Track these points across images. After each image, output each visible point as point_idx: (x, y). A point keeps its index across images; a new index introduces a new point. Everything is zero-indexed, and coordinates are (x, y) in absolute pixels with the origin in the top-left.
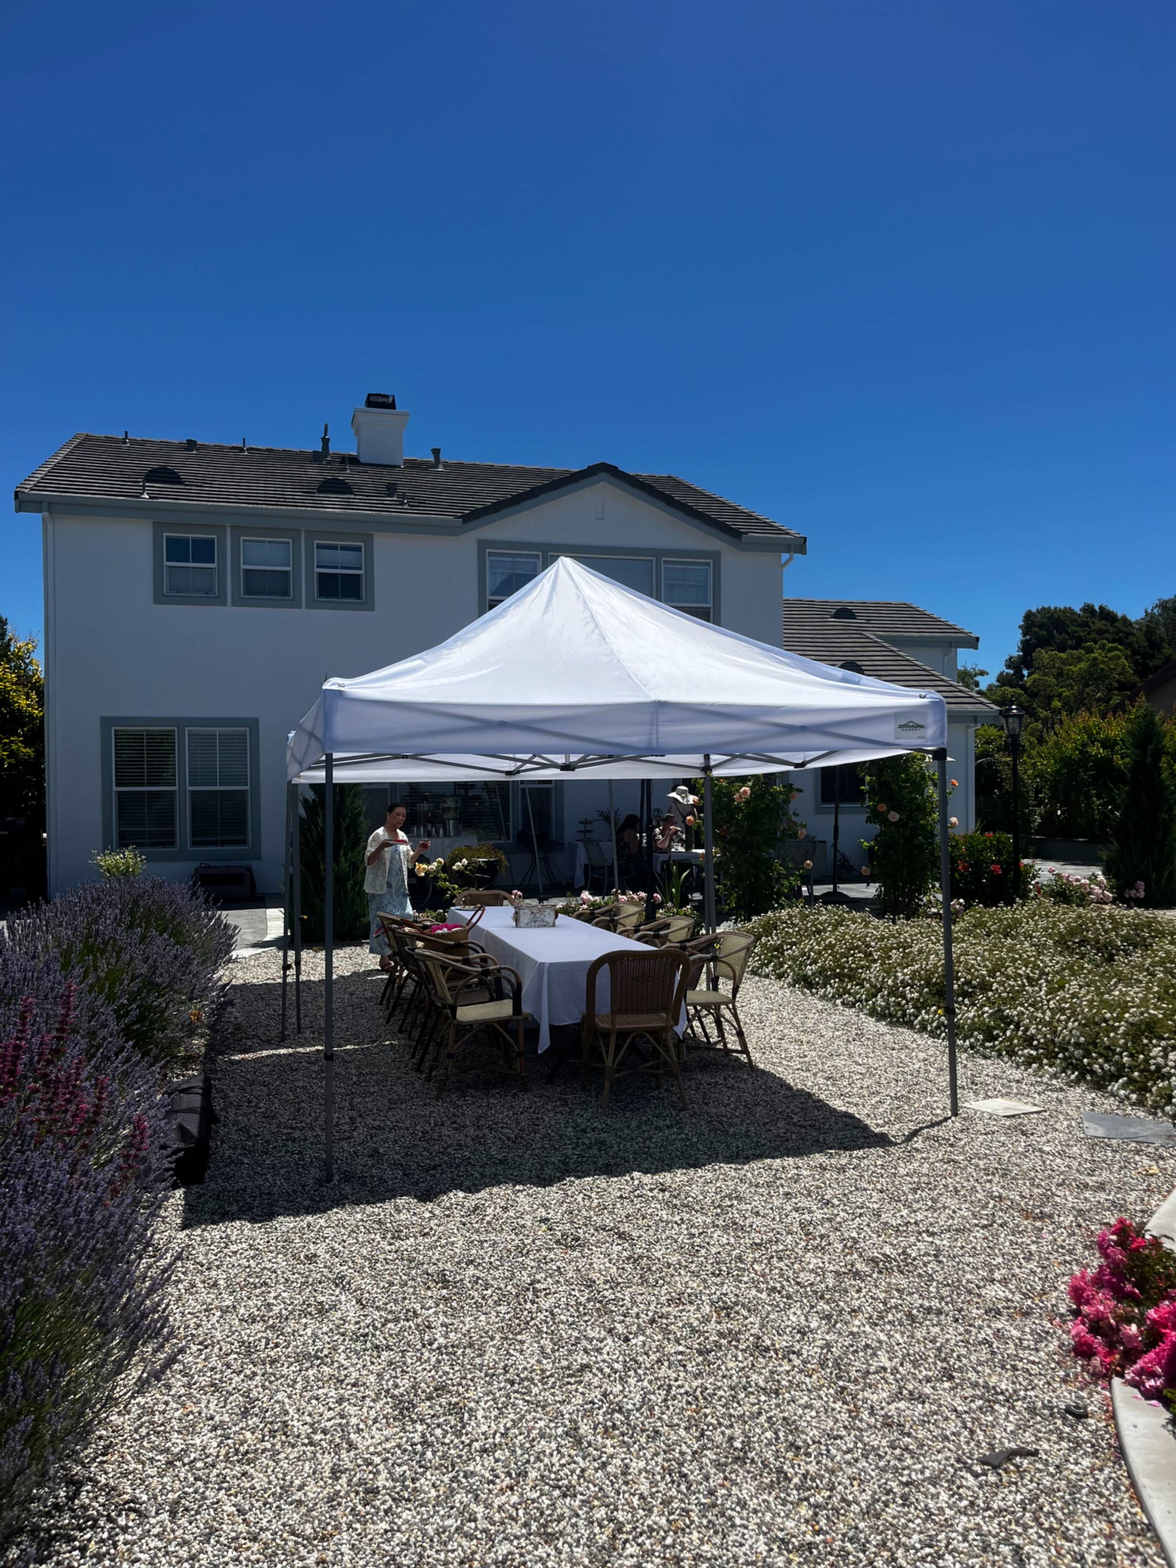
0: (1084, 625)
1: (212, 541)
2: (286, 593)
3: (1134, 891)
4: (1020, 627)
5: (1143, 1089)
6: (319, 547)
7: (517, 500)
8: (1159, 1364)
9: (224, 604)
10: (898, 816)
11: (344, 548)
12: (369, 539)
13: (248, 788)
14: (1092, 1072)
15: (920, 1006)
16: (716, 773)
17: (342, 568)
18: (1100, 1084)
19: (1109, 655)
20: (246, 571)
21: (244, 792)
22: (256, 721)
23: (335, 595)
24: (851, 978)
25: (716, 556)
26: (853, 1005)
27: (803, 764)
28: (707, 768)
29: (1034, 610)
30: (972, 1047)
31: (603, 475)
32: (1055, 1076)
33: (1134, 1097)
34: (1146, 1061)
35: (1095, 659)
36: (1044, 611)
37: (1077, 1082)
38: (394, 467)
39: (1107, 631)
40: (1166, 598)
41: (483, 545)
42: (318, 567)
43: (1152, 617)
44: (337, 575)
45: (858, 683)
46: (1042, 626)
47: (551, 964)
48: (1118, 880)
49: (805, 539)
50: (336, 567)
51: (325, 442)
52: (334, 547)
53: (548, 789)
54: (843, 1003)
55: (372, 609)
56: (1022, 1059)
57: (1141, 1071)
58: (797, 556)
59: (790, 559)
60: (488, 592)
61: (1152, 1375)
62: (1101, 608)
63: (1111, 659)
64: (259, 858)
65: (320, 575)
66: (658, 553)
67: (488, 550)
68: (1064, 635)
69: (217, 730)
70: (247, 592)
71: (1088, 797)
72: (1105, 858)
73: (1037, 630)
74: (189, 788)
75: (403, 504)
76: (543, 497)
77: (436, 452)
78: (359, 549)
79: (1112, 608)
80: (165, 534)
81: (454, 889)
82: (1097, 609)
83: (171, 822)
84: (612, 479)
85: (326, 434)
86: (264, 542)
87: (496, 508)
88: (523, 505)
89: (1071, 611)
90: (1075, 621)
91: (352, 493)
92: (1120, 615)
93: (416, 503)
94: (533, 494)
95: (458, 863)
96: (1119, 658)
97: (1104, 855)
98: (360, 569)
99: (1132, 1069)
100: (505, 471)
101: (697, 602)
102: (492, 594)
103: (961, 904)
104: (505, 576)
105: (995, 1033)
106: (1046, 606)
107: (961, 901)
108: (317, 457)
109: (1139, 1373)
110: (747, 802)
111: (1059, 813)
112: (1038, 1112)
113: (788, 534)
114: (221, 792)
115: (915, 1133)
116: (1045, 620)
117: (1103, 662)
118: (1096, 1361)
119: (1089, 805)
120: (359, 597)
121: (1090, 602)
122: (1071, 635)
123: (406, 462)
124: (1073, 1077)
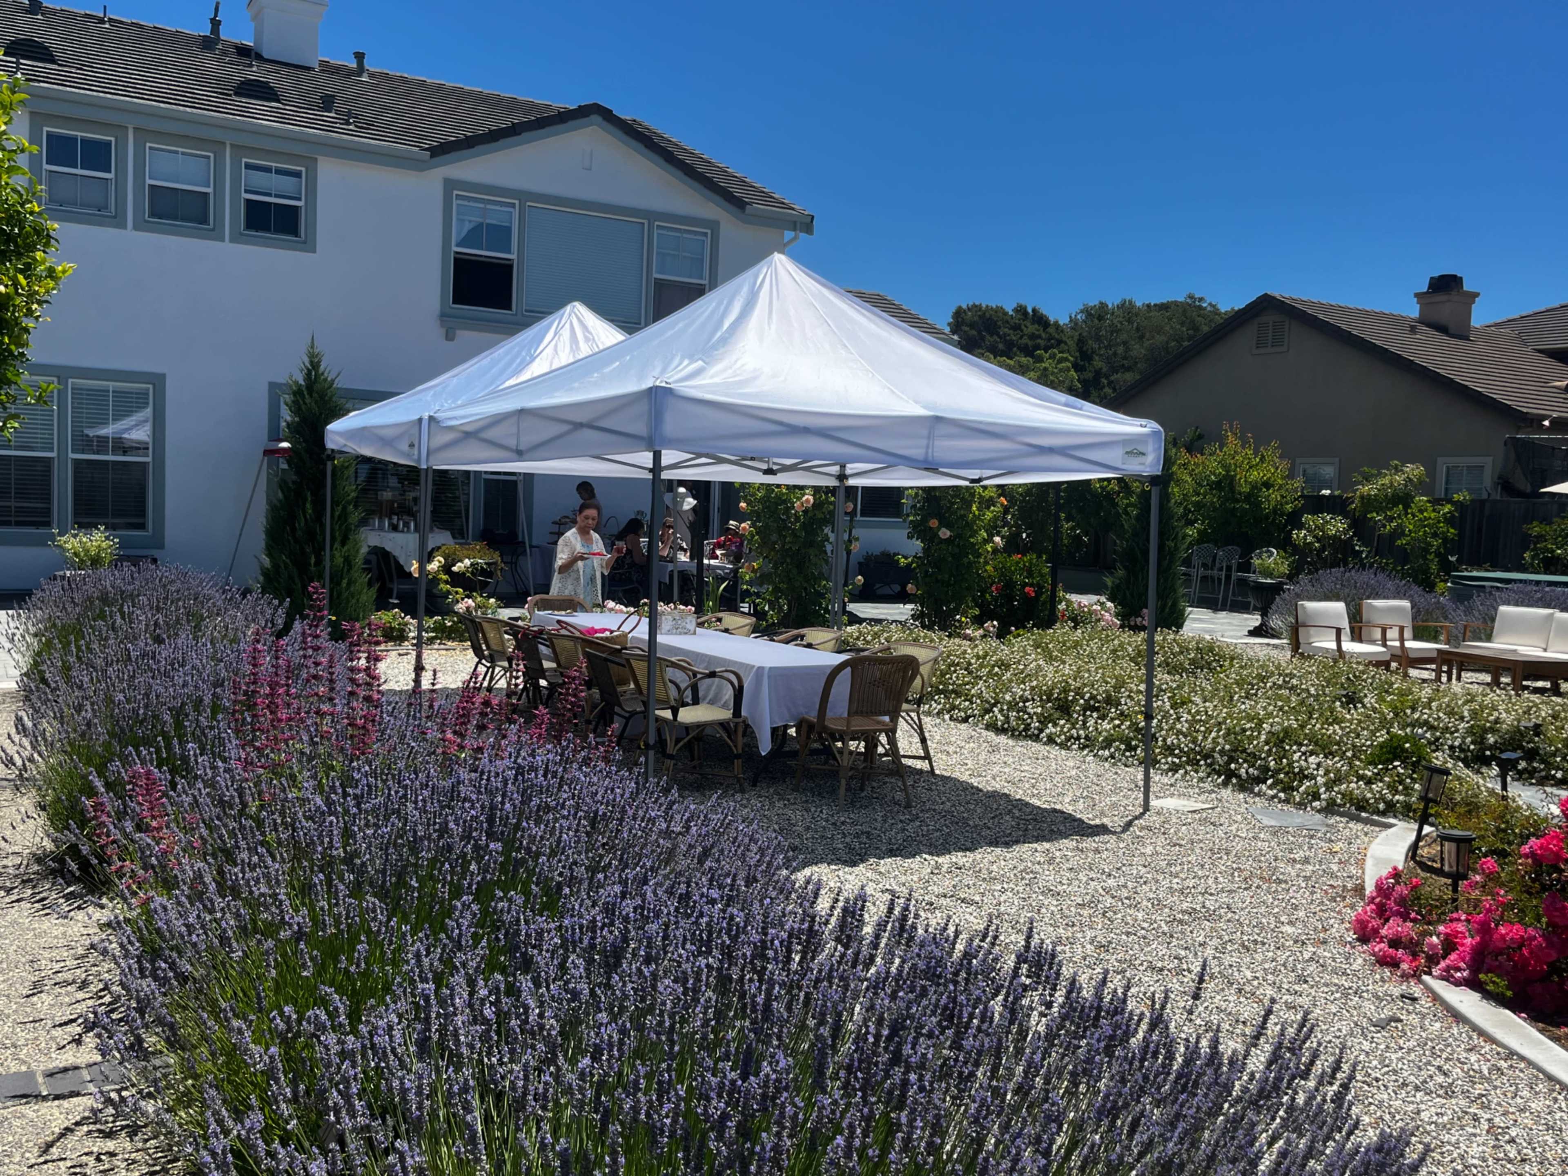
0: (1016, 328)
1: (109, 144)
2: (204, 220)
3: (1140, 619)
4: (949, 324)
5: (1288, 789)
6: (248, 166)
7: (495, 136)
8: (1463, 960)
9: (123, 225)
10: (948, 533)
11: (279, 172)
12: (311, 163)
13: (149, 459)
14: (1238, 777)
15: (1044, 721)
16: (851, 482)
17: (277, 196)
18: (1245, 786)
19: (1060, 366)
20: (152, 187)
21: (145, 464)
22: (162, 377)
23: (267, 229)
24: (958, 694)
25: (714, 226)
26: (965, 720)
27: (979, 480)
28: (842, 477)
29: (964, 307)
30: (1112, 757)
31: (596, 118)
32: (1201, 780)
33: (1282, 795)
34: (1290, 764)
35: (1045, 369)
36: (976, 308)
37: (1225, 784)
38: (309, 69)
39: (1039, 337)
40: (1091, 304)
41: (450, 185)
42: (246, 191)
43: (1076, 324)
44: (270, 204)
45: (1081, 409)
46: (972, 326)
47: (771, 668)
48: (1123, 607)
49: (813, 217)
50: (270, 195)
51: (215, 24)
52: (268, 170)
53: (515, 482)
54: (951, 718)
55: (314, 251)
56: (1167, 766)
57: (1287, 774)
58: (803, 235)
59: (795, 238)
60: (453, 243)
61: (1458, 969)
62: (1034, 310)
63: (1061, 370)
64: (161, 546)
65: (248, 201)
66: (652, 216)
67: (455, 192)
68: (995, 337)
69: (111, 385)
70: (152, 214)
71: (1058, 519)
72: (1109, 583)
73: (966, 329)
74: (71, 456)
75: (349, 124)
76: (525, 135)
77: (360, 57)
78: (298, 175)
79: (1044, 311)
80: (45, 129)
81: (457, 593)
82: (1030, 310)
83: (47, 497)
84: (605, 124)
85: (216, 15)
86: (176, 152)
87: (469, 143)
88: (501, 142)
89: (1000, 310)
90: (1007, 322)
91: (278, 101)
92: (1052, 319)
93: (366, 126)
94: (514, 131)
95: (459, 564)
96: (1068, 370)
97: (1109, 581)
98: (299, 199)
99: (1278, 771)
100: (460, 95)
101: (690, 277)
102: (458, 245)
103: (994, 626)
104: (472, 226)
105: (1133, 743)
106: (977, 303)
107: (995, 623)
108: (208, 43)
109: (1447, 969)
110: (806, 512)
111: (1024, 535)
112: (1212, 809)
113: (793, 209)
114: (113, 462)
115: (1129, 824)
116: (976, 318)
117: (1053, 373)
118: (1404, 966)
119: (1057, 529)
120: (295, 232)
121: (1023, 303)
122: (1003, 337)
123: (323, 63)
124: (1220, 781)
